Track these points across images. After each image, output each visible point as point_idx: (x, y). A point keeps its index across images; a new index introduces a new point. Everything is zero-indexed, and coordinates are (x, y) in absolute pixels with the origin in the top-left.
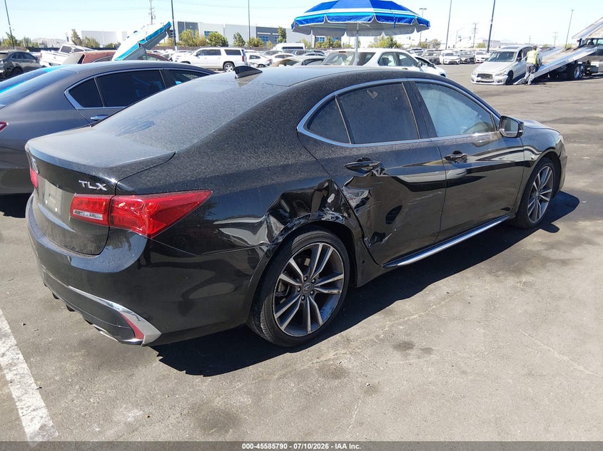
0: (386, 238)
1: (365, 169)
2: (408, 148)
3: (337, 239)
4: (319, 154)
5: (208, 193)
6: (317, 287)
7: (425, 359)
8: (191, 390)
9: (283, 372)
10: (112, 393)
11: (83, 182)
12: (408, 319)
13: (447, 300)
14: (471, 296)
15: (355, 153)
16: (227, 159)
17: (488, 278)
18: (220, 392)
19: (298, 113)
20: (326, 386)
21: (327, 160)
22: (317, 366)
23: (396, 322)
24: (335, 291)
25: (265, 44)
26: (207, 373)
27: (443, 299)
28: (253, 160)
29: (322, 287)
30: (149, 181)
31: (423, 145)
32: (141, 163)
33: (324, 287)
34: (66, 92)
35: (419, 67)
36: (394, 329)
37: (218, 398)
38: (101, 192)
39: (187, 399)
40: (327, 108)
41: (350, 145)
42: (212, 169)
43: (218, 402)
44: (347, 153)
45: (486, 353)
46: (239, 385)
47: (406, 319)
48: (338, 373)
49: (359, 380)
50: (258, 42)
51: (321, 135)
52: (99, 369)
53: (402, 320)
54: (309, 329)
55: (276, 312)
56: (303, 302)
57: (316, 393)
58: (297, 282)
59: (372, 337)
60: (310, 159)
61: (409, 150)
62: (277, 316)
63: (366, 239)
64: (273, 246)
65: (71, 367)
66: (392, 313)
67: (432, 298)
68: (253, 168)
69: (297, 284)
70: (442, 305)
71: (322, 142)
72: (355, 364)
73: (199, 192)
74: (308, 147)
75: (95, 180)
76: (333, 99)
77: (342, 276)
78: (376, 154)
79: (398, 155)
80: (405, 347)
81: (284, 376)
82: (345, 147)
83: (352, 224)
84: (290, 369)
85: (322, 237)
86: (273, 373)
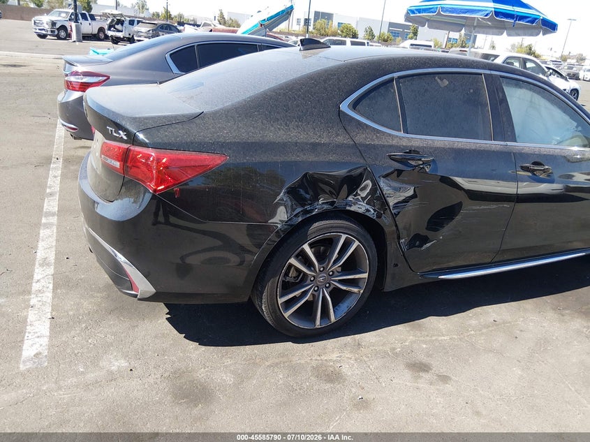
0: (428, 245)
1: (413, 163)
2: (473, 148)
3: (366, 233)
4: (360, 138)
5: (223, 159)
6: (333, 281)
7: (438, 387)
8: (181, 355)
9: (277, 361)
10: (110, 338)
11: (110, 129)
12: (436, 340)
13: (490, 329)
14: (521, 331)
15: (404, 143)
16: (254, 127)
17: (551, 314)
18: (207, 364)
19: (345, 91)
20: (316, 387)
21: (367, 146)
22: (314, 363)
23: (420, 339)
24: (355, 290)
25: (395, 40)
26: (203, 342)
27: (487, 326)
28: (282, 132)
29: (341, 282)
30: (166, 136)
31: (493, 148)
32: (165, 117)
33: (342, 282)
34: (168, 56)
35: (547, 77)
36: (415, 346)
37: (203, 370)
38: (121, 140)
39: (174, 362)
40: (382, 90)
41: (401, 134)
42: (234, 134)
43: (201, 374)
44: (394, 142)
45: (514, 399)
46: (228, 362)
47: (434, 338)
48: (333, 376)
49: (354, 390)
50: (388, 37)
51: (368, 118)
52: (110, 313)
53: (428, 338)
54: (318, 322)
55: (282, 296)
56: (314, 293)
57: (301, 391)
58: (311, 270)
59: (387, 348)
60: (348, 141)
61: (474, 150)
62: (281, 301)
63: (402, 241)
64: (286, 227)
65: (87, 305)
66: (420, 328)
67: (473, 322)
68: (279, 140)
69: (310, 273)
70: (482, 334)
71: (367, 126)
72: (357, 372)
73: (214, 156)
74: (349, 128)
75: (118, 127)
76: (391, 80)
77: (365, 275)
78: (431, 148)
79: (459, 153)
80: (420, 368)
81: (277, 364)
82: (393, 135)
83: (386, 221)
84: (285, 359)
85: (346, 228)
86: (266, 359)
